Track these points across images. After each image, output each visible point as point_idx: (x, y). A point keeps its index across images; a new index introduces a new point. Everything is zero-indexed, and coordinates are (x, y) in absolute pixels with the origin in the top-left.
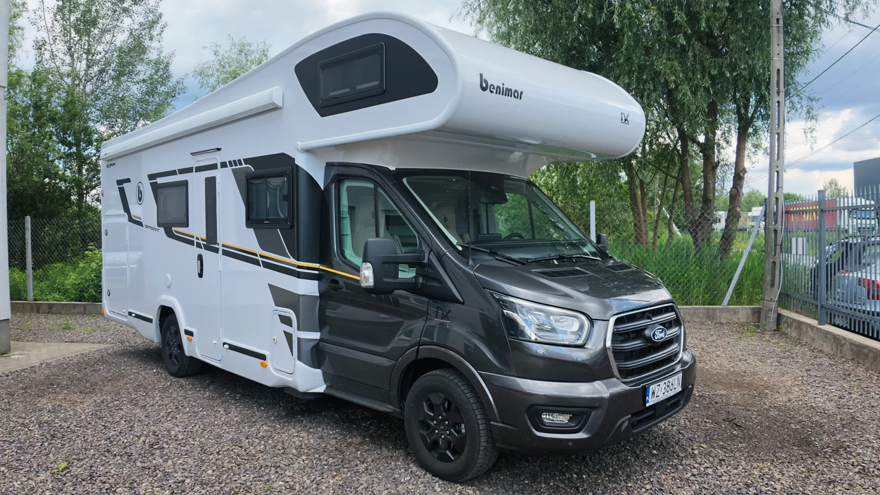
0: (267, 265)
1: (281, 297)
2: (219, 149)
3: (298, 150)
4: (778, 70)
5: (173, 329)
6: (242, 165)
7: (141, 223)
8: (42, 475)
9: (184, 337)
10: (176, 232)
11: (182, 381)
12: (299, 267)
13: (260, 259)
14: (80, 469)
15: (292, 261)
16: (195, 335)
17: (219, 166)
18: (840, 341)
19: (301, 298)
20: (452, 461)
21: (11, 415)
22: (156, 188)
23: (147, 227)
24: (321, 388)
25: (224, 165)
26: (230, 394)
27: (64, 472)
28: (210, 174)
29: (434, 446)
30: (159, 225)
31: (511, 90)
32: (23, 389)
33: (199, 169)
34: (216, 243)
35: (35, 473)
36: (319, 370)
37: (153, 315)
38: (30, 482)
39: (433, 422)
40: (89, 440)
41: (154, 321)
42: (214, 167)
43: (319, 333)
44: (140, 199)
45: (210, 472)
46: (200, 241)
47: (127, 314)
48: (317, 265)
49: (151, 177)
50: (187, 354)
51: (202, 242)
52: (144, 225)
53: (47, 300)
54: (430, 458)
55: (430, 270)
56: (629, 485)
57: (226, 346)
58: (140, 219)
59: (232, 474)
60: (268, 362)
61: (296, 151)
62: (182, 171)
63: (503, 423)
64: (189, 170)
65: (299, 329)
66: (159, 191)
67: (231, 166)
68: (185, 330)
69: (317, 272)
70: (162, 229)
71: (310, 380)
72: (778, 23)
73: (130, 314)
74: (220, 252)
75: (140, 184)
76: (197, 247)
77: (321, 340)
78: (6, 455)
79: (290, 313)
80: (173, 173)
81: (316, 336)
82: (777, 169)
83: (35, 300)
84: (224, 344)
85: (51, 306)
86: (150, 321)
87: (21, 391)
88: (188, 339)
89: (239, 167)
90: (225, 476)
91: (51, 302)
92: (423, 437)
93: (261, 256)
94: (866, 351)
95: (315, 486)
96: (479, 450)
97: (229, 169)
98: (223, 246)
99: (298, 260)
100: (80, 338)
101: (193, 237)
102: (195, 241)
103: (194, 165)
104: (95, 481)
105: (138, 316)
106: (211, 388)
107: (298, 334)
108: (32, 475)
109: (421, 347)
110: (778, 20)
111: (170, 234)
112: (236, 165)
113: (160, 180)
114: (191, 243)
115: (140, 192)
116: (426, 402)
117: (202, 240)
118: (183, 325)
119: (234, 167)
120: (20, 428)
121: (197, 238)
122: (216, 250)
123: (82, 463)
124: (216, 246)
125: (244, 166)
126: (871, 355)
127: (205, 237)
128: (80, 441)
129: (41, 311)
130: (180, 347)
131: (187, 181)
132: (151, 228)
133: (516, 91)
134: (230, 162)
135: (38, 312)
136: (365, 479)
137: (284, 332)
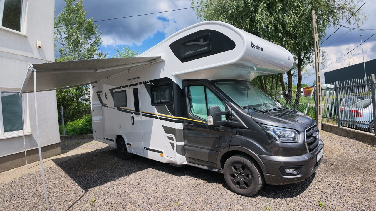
0: (161, 119)
1: (168, 130)
2: (139, 78)
3: (173, 76)
4: (317, 42)
5: (122, 143)
6: (148, 83)
8: (86, 204)
9: (127, 146)
10: (122, 109)
11: (127, 161)
12: (175, 119)
13: (158, 117)
14: (100, 201)
15: (171, 116)
16: (132, 145)
17: (139, 84)
18: (348, 132)
19: (177, 130)
20: (246, 189)
21: (68, 179)
22: (112, 94)
23: (110, 107)
24: (186, 163)
25: (141, 83)
26: (146, 166)
27: (95, 203)
28: (135, 87)
29: (238, 183)
30: (115, 106)
31: (259, 47)
32: (69, 168)
33: (130, 86)
34: (139, 111)
35: (83, 204)
36: (184, 156)
37: (114, 138)
38: (82, 208)
39: (237, 174)
40: (100, 188)
41: (114, 141)
42: (137, 84)
43: (184, 143)
44: (106, 98)
45: (152, 199)
46: (132, 111)
47: (103, 138)
48: (182, 118)
49: (110, 90)
50: (129, 152)
51: (133, 112)
52: (108, 107)
53: (70, 134)
54: (236, 187)
55: (232, 117)
56: (310, 191)
57: (145, 149)
58: (107, 105)
59: (161, 199)
60: (164, 154)
61: (172, 76)
62: (123, 87)
63: (268, 174)
64: (126, 86)
65: (176, 141)
66: (114, 94)
67: (144, 83)
68: (127, 143)
69: (182, 120)
70: (116, 108)
71: (181, 160)
72: (315, 26)
73: (104, 138)
74: (141, 115)
75: (106, 93)
76: (131, 113)
77: (185, 145)
78: (70, 196)
79: (172, 136)
80: (120, 88)
81: (183, 144)
82: (319, 75)
83: (66, 135)
84: (144, 148)
85: (71, 137)
86: (113, 141)
87: (69, 169)
88: (129, 146)
89: (147, 83)
90: (158, 200)
91: (71, 135)
92: (232, 180)
93: (158, 115)
94: (359, 135)
95: (194, 202)
96: (259, 184)
97: (143, 85)
98: (142, 112)
99: (175, 116)
100: (84, 148)
101: (129, 110)
102: (130, 111)
103: (128, 84)
104: (108, 205)
105: (107, 139)
106: (138, 163)
107: (176, 143)
108: (82, 205)
109: (230, 146)
110: (315, 25)
111: (119, 109)
112: (146, 83)
113: (114, 91)
114: (129, 112)
115: (106, 95)
116: (233, 167)
117: (133, 111)
118: (126, 141)
119: (145, 84)
120: (72, 184)
121: (131, 110)
122: (139, 114)
123: (100, 198)
124: (139, 113)
125: (149, 83)
126: (361, 136)
127: (134, 110)
128: (97, 189)
129: (68, 138)
130: (126, 149)
131: (126, 90)
132: (111, 108)
133: (261, 48)
134: (143, 82)
135: (67, 139)
136: (212, 198)
137: (170, 143)
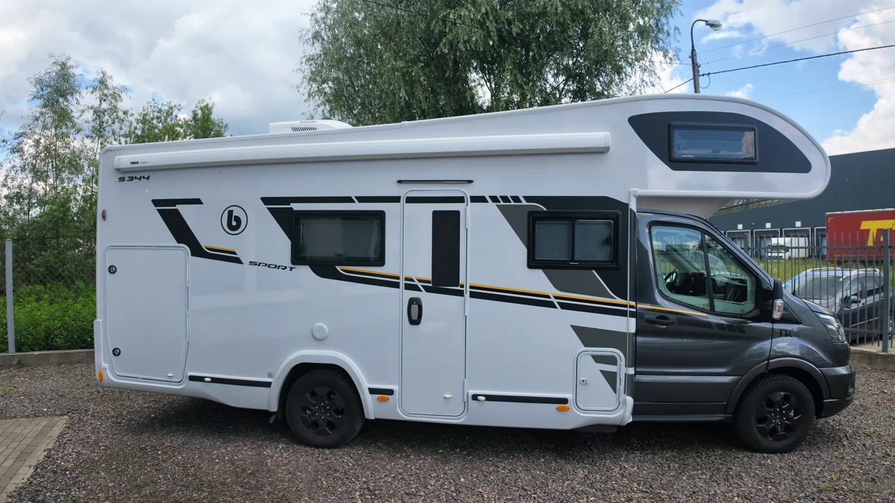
2: (470, 182)
3: (635, 196)
6: (520, 202)
7: (238, 258)
9: (368, 398)
10: (348, 272)
13: (555, 301)
15: (619, 300)
16: (397, 393)
17: (469, 199)
19: (627, 337)
20: (788, 437)
24: (631, 418)
25: (479, 199)
28: (445, 207)
30: (297, 262)
33: (416, 200)
34: (456, 284)
37: (274, 376)
41: (276, 384)
42: (460, 200)
43: (634, 367)
44: (234, 228)
46: (416, 283)
47: (182, 378)
49: (269, 201)
50: (371, 417)
51: (419, 284)
52: (245, 261)
57: (481, 398)
58: (235, 253)
60: (572, 405)
61: (632, 197)
62: (366, 200)
64: (391, 200)
65: (627, 366)
67: (496, 201)
68: (369, 389)
70: (304, 268)
74: (467, 295)
75: (234, 209)
76: (408, 289)
77: (637, 373)
79: (612, 352)
80: (342, 200)
84: (477, 396)
88: (377, 398)
89: (513, 203)
93: (558, 298)
97: (492, 205)
98: (473, 288)
99: (630, 300)
101: (398, 278)
102: (404, 282)
103: (404, 195)
107: (625, 371)
109: (771, 361)
112: (507, 201)
115: (234, 219)
117: (421, 280)
118: (366, 383)
119: (501, 203)
121: (411, 280)
122: (457, 293)
124: (459, 288)
125: (525, 203)
127: (429, 276)
131: (382, 211)
132: (275, 266)
134: (493, 198)
137: (601, 371)
